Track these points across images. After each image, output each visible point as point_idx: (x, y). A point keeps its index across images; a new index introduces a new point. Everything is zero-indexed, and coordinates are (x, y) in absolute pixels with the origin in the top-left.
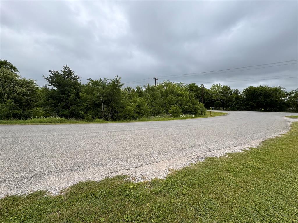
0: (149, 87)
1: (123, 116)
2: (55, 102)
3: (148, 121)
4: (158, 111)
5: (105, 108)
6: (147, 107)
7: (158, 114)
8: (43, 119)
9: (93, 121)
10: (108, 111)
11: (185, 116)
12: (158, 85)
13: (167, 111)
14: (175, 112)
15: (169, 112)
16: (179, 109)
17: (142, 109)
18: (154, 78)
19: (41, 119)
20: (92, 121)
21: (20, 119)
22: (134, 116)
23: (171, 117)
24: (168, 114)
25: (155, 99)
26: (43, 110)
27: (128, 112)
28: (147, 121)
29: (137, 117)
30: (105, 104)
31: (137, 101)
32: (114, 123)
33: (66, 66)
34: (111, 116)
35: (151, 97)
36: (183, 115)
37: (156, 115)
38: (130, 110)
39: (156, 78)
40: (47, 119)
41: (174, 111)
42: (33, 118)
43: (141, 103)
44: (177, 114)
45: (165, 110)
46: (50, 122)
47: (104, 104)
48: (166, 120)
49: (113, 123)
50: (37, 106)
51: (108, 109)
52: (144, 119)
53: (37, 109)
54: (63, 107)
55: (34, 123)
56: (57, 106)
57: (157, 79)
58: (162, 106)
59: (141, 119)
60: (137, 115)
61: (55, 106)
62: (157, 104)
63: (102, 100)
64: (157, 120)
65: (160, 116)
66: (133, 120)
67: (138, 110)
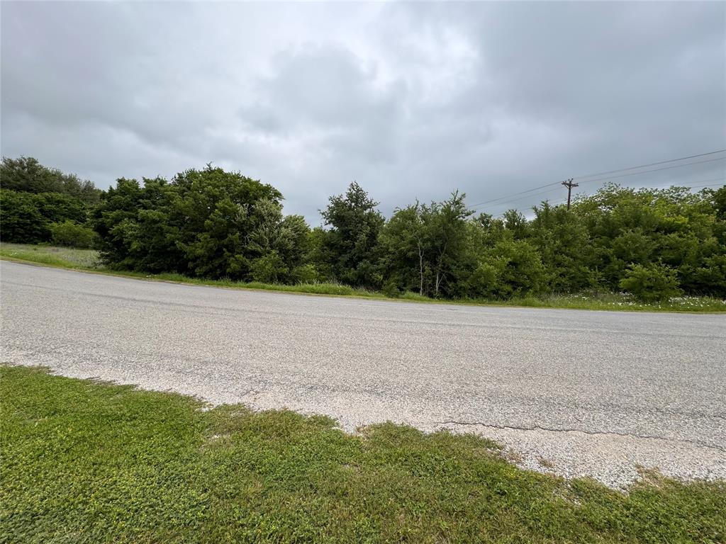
0: (547, 210)
1: (469, 289)
2: (333, 254)
3: (544, 306)
4: (578, 279)
5: (426, 267)
6: (539, 267)
7: (577, 291)
8: (316, 286)
9: (400, 296)
10: (433, 274)
11: (694, 302)
12: (577, 204)
13: (612, 283)
14: (645, 285)
15: (621, 285)
16: (667, 276)
17: (523, 274)
18: (564, 183)
19: (314, 286)
20: (397, 297)
21: (285, 283)
22: (499, 290)
23: (629, 301)
24: (617, 290)
25: (567, 244)
26: (315, 269)
27: (482, 280)
28: (539, 306)
29: (509, 293)
30: (427, 259)
31: (509, 250)
32: (448, 305)
33: (354, 184)
34: (439, 288)
35: (554, 239)
36: (682, 296)
37: (572, 292)
38: (488, 274)
39: (573, 183)
40: (322, 285)
41: (641, 284)
42: (303, 282)
43: (521, 257)
44: (655, 294)
45: (603, 279)
46: (326, 293)
47: (425, 258)
48: (608, 310)
49: (445, 305)
50: (307, 262)
51: (433, 271)
52: (530, 299)
53: (307, 267)
54: (346, 265)
55: (304, 291)
56: (336, 262)
57: (575, 185)
58: (592, 266)
59: (522, 301)
60: (508, 288)
61: (334, 261)
62: (575, 258)
63: (422, 250)
64: (574, 308)
65: (586, 294)
66: (497, 300)
67: (513, 274)
